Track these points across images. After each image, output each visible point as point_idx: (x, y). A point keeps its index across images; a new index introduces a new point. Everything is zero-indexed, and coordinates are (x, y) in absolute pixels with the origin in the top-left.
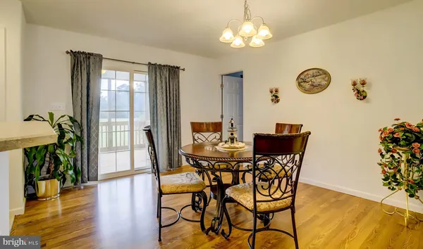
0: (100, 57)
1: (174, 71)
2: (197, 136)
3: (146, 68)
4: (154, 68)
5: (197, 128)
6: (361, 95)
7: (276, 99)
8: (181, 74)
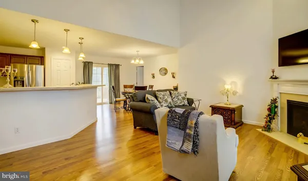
0: (92, 63)
1: (117, 66)
2: (125, 89)
3: (107, 65)
4: (110, 65)
5: (125, 87)
6: (174, 77)
7: (154, 77)
8: (120, 67)
